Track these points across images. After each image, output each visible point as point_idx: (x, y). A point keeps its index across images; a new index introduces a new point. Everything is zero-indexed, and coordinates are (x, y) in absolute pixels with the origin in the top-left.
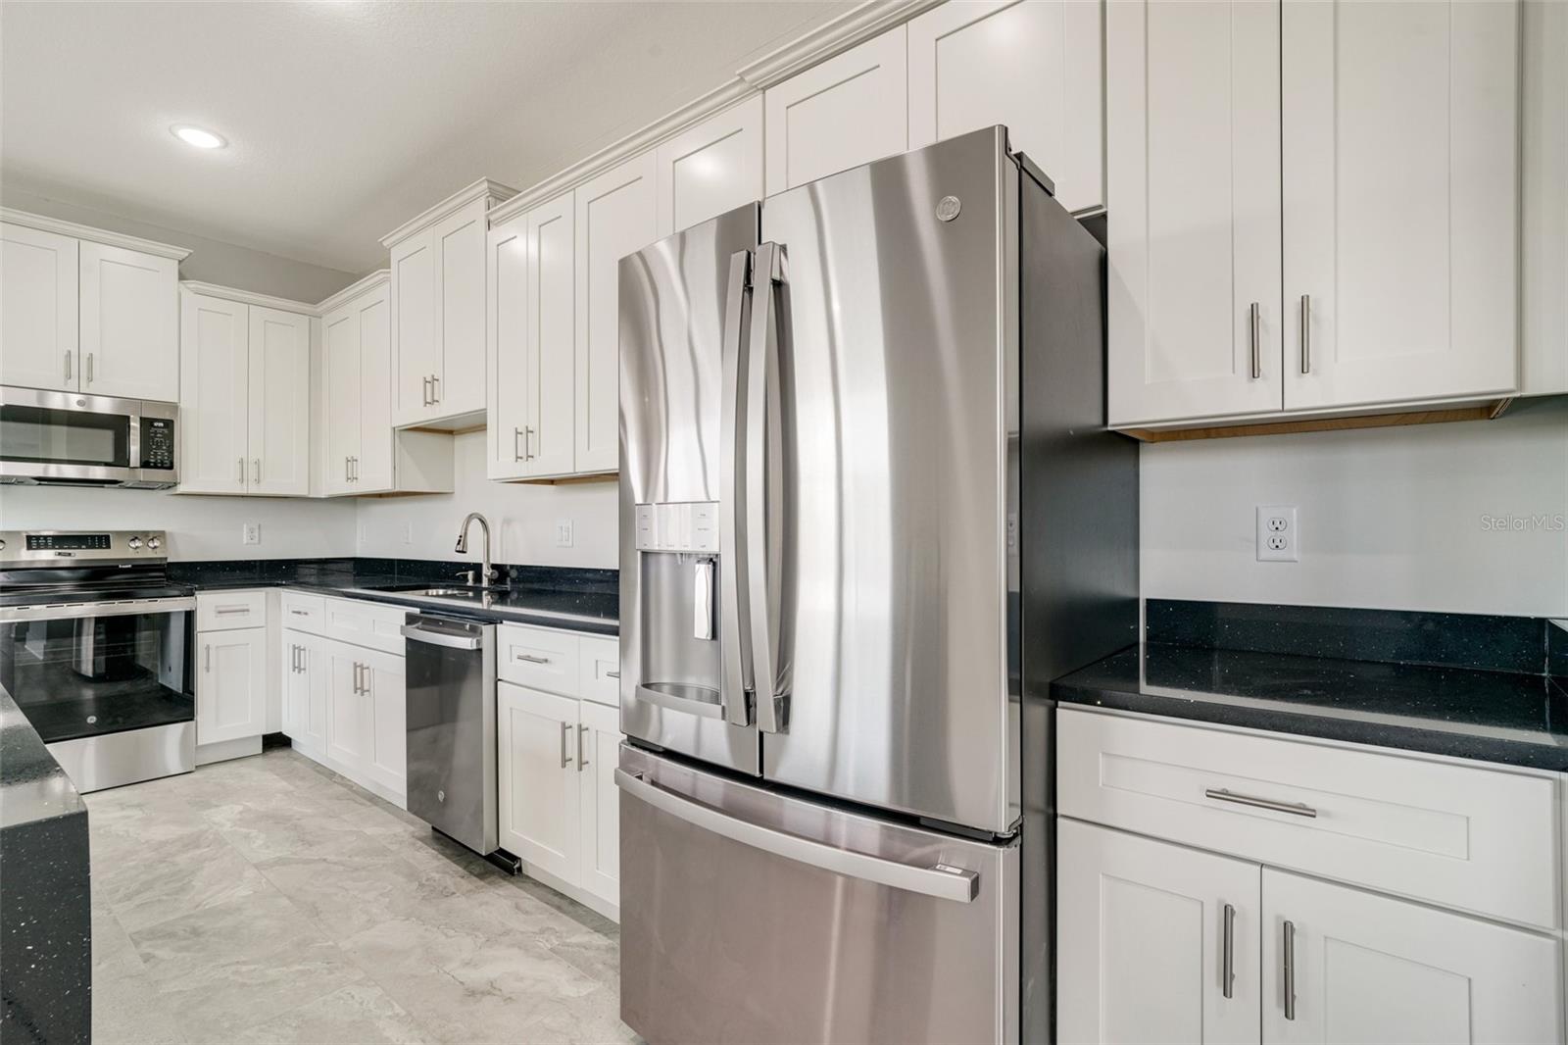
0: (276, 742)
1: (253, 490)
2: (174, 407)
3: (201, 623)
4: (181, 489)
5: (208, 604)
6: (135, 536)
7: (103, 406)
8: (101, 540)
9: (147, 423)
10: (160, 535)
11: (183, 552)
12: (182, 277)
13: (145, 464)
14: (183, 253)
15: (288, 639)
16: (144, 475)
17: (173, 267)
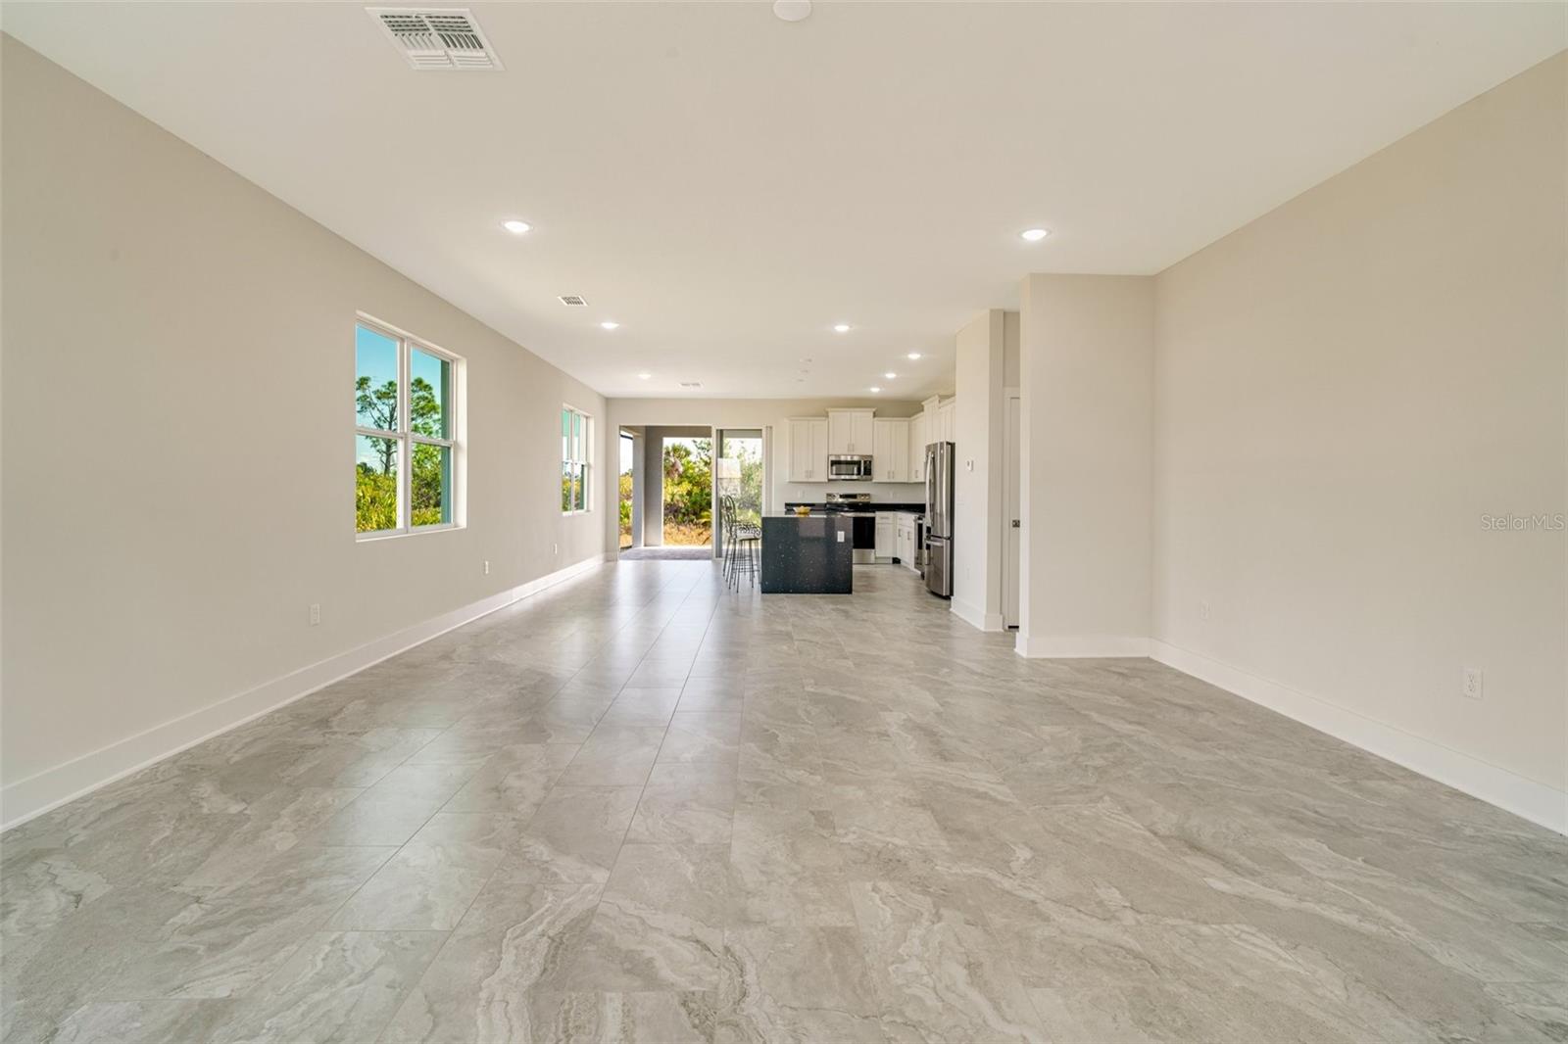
0: (896, 561)
1: (893, 481)
2: (871, 456)
3: (877, 521)
4: (874, 481)
5: (879, 515)
6: (862, 495)
7: (856, 459)
8: (854, 496)
9: (865, 462)
10: (869, 495)
11: (874, 501)
12: (875, 415)
13: (865, 474)
14: (874, 410)
15: (898, 527)
16: (864, 477)
17: (872, 414)
